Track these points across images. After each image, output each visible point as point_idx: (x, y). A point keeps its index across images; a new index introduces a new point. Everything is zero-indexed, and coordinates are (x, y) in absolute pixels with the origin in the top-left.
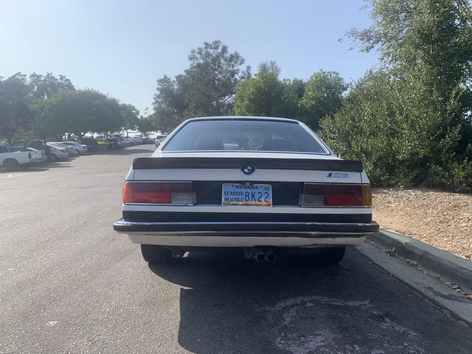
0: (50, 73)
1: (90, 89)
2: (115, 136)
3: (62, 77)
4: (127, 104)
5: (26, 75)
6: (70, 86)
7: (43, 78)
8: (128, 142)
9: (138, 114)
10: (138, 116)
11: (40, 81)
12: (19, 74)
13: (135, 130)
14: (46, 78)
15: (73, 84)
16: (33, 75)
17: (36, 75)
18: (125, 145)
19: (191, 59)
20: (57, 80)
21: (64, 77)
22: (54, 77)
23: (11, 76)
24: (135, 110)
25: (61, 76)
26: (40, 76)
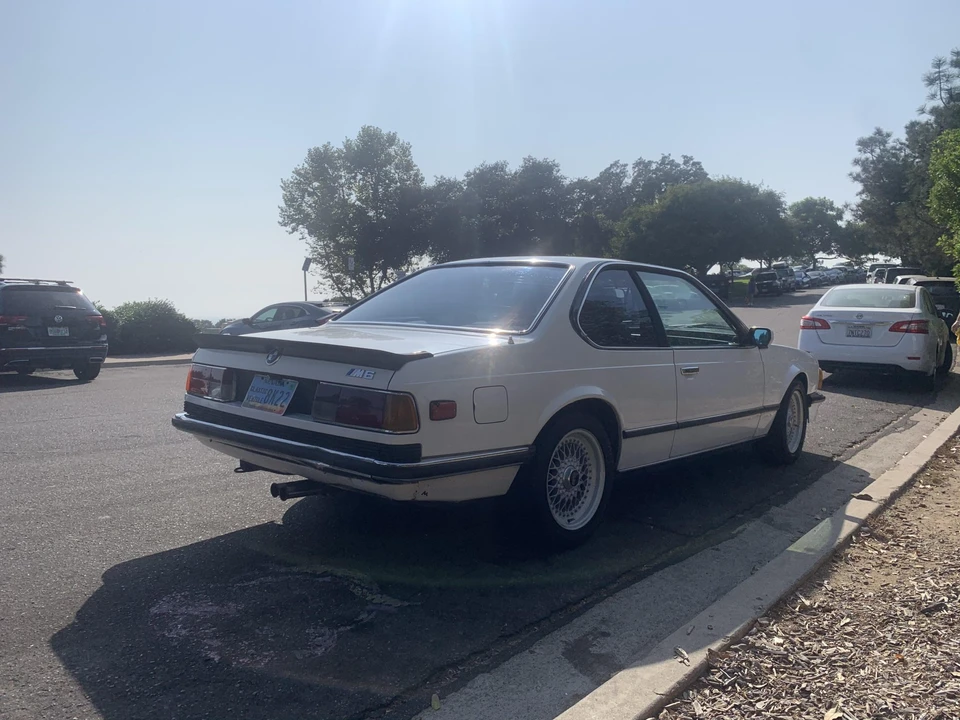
0: (666, 155)
1: (726, 177)
2: (776, 267)
3: (687, 160)
4: (816, 197)
5: (626, 165)
6: (700, 174)
7: (654, 166)
8: (805, 280)
9: (841, 218)
10: (839, 223)
11: (650, 171)
12: (615, 164)
13: (832, 253)
14: (660, 165)
15: (706, 170)
16: (637, 164)
17: (644, 162)
18: (799, 286)
19: (931, 81)
20: (678, 165)
21: (691, 158)
22: (673, 161)
23: (603, 170)
24: (832, 209)
25: (685, 157)
26: (650, 162)
